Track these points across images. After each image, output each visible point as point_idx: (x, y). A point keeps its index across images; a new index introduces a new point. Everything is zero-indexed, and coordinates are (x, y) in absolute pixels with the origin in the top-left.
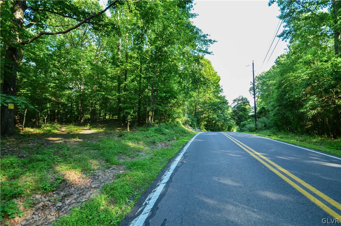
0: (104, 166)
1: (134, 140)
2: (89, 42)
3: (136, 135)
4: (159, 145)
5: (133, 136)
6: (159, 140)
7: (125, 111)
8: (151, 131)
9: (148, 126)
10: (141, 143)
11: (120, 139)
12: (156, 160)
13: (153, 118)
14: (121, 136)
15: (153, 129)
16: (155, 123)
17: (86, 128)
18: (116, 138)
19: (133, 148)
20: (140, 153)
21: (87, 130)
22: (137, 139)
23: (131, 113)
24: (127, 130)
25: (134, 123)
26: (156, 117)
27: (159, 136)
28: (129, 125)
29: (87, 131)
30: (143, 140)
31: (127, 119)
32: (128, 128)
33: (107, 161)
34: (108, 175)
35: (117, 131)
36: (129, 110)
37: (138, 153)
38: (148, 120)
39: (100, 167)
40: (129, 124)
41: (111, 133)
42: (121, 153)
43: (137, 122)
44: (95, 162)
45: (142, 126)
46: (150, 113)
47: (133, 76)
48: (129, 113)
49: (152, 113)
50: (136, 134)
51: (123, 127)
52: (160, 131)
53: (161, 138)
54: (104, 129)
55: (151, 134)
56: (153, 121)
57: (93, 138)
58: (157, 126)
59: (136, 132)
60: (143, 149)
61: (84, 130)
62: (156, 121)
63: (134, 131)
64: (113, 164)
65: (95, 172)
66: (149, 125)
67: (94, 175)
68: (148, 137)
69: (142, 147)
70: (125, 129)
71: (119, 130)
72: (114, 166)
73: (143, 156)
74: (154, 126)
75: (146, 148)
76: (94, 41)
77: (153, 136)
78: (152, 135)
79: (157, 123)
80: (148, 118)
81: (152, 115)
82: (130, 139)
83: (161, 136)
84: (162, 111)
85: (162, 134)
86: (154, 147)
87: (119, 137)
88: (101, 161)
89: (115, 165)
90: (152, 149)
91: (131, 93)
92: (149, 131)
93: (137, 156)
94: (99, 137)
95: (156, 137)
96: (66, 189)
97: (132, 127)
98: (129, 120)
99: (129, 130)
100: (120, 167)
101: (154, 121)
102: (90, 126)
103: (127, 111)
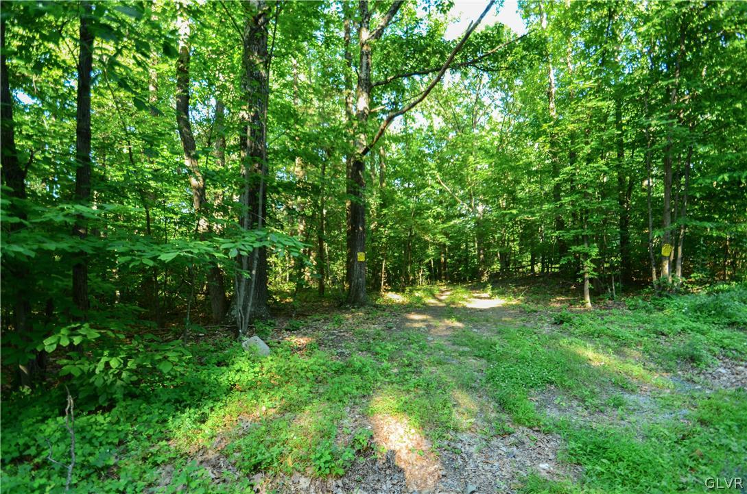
0: (490, 422)
1: (606, 340)
2: (488, 114)
3: (612, 322)
4: (720, 370)
5: (603, 327)
6: (717, 350)
7: (574, 248)
8: (675, 313)
9: (660, 295)
10: (635, 353)
11: (556, 331)
12: (713, 453)
13: (679, 268)
14: (562, 322)
15: (685, 302)
16: (691, 283)
17: (483, 295)
18: (546, 329)
19: (598, 371)
20: (627, 396)
21: (485, 298)
22: (615, 338)
23: (594, 254)
24: (583, 304)
25: (605, 282)
26: (692, 262)
27: (717, 333)
28: (590, 289)
29: (484, 301)
30: (639, 344)
31: (582, 272)
32: (588, 298)
33: (503, 405)
34: (496, 464)
35: (555, 305)
36: (586, 245)
37: (618, 394)
38: (658, 273)
39: (479, 423)
40: (588, 285)
41: (536, 312)
42: (551, 383)
43: (616, 281)
44: (466, 400)
45: (639, 294)
46: (667, 251)
47: (589, 146)
48: (587, 256)
49: (676, 250)
50: (613, 318)
51: (574, 293)
52: (718, 314)
53: (726, 341)
54: (520, 298)
55: (674, 323)
56: (683, 275)
57: (487, 321)
58: (703, 293)
59: (614, 311)
60: (642, 381)
61: (481, 298)
62: (695, 275)
63: (607, 307)
64: (520, 422)
65: (460, 436)
66: (664, 291)
67: (455, 451)
68: (663, 334)
69: (637, 370)
70: (576, 301)
71: (561, 302)
72: (521, 432)
73: (638, 410)
74: (687, 292)
75: (657, 379)
76: (496, 106)
77: (683, 330)
78: (678, 327)
79: (701, 283)
80: (659, 265)
81: (676, 256)
82: (589, 336)
83: (726, 332)
84: (719, 238)
85: (732, 324)
86: (696, 379)
87: (556, 323)
88: (485, 398)
89: (525, 429)
90: (688, 386)
91: (586, 195)
92: (668, 312)
93: (616, 406)
94: (503, 319)
95: (699, 336)
96: (371, 478)
97: (601, 296)
98: (587, 276)
99: (589, 305)
100: (542, 441)
101: (686, 274)
102: (493, 289)
103: (579, 248)
